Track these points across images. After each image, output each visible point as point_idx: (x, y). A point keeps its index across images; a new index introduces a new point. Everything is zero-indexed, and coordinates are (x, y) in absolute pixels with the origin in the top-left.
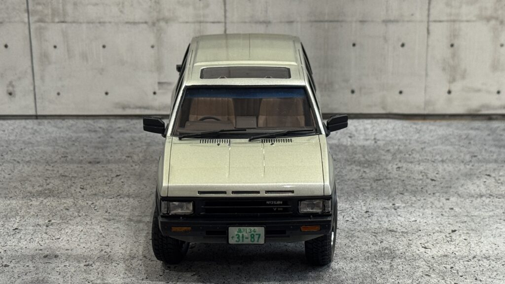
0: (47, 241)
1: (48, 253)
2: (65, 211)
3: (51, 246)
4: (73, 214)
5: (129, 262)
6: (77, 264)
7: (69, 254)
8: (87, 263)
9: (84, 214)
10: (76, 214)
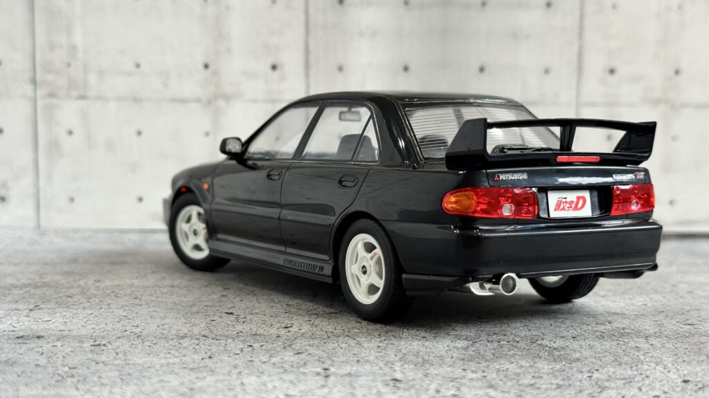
0: (26, 323)
1: (25, 334)
2: (64, 298)
3: (32, 327)
4: (79, 300)
5: (174, 341)
6: (78, 344)
7: (64, 335)
8: (97, 343)
9: (98, 300)
10: (85, 300)
